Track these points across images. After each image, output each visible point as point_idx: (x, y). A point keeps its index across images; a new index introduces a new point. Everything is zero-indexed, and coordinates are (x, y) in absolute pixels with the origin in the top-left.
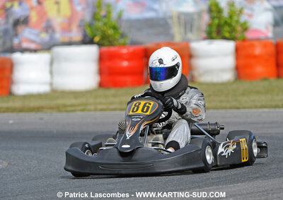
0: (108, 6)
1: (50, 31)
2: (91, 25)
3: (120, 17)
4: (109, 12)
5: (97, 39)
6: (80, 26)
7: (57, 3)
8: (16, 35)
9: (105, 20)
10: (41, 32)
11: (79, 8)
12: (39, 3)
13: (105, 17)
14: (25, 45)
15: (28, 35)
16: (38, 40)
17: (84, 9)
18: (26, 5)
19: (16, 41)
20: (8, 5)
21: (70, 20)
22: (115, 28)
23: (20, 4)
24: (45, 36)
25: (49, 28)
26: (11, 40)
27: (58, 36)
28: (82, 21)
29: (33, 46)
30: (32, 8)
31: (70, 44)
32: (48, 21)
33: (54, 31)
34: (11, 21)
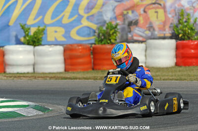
0: (188, 15)
1: (152, 30)
2: (177, 26)
3: (195, 22)
4: (188, 19)
5: (180, 35)
6: (170, 27)
7: (157, 12)
8: (130, 32)
9: (186, 24)
10: (146, 31)
11: (170, 16)
12: (145, 11)
13: (186, 22)
14: (135, 38)
15: (137, 32)
16: (144, 35)
17: (173, 17)
18: (136, 13)
19: (130, 35)
20: (125, 12)
21: (164, 23)
22: (192, 29)
23: (133, 12)
24: (148, 33)
25: (151, 28)
26: (127, 35)
27: (157, 33)
28: (171, 24)
29: (141, 39)
30: (140, 15)
31: (164, 38)
32: (151, 23)
33: (154, 30)
34: (127, 22)
